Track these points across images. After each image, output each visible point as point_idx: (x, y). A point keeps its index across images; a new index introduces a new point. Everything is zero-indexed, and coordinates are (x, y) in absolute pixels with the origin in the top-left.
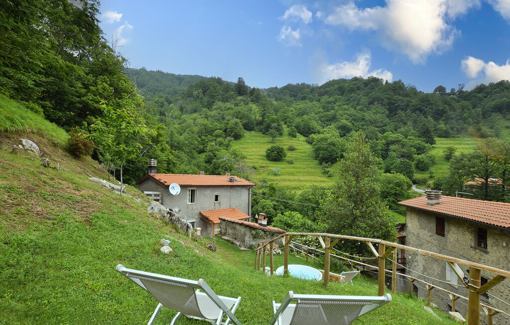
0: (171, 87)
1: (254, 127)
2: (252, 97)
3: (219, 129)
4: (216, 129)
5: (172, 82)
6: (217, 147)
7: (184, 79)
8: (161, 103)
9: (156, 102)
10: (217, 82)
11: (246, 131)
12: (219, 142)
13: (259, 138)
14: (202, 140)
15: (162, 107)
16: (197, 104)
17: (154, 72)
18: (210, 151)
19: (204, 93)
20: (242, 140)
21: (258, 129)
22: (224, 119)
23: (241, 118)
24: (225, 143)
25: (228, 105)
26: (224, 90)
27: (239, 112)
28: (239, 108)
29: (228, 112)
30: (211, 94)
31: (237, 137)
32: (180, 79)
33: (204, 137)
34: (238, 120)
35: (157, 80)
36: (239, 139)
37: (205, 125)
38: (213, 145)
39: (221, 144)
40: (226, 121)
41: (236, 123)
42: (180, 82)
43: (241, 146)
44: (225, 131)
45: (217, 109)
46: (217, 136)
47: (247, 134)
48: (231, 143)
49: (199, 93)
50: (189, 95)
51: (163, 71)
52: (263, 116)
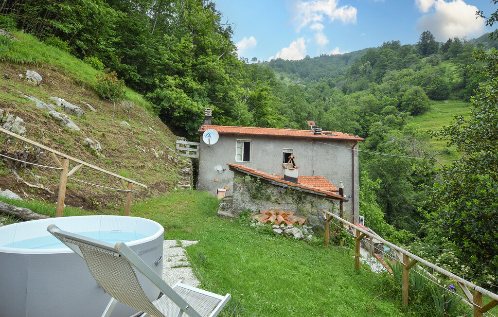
0: (335, 69)
1: (448, 94)
2: (446, 54)
3: (390, 105)
4: (386, 105)
5: (337, 64)
6: (386, 127)
7: (350, 57)
8: (322, 88)
9: (316, 88)
10: (391, 48)
11: (434, 102)
12: (388, 120)
13: (458, 109)
14: (366, 121)
15: (322, 92)
16: (363, 80)
17: (317, 57)
18: (375, 133)
19: (372, 65)
20: (427, 115)
21: (457, 96)
22: (397, 90)
23: (425, 85)
24: (397, 121)
25: (405, 71)
26: (400, 55)
27: (422, 77)
28: (422, 72)
29: (403, 80)
30: (381, 64)
31: (417, 111)
32: (347, 58)
33: (368, 118)
34: (419, 88)
35: (321, 66)
36: (422, 114)
37: (370, 102)
38: (378, 125)
39: (391, 123)
40: (401, 93)
41: (416, 92)
42: (347, 62)
43: (425, 123)
44: (399, 106)
45: (387, 80)
46: (387, 113)
47: (436, 106)
48: (406, 120)
49: (366, 67)
50: (355, 72)
51: (327, 55)
52: (465, 75)
